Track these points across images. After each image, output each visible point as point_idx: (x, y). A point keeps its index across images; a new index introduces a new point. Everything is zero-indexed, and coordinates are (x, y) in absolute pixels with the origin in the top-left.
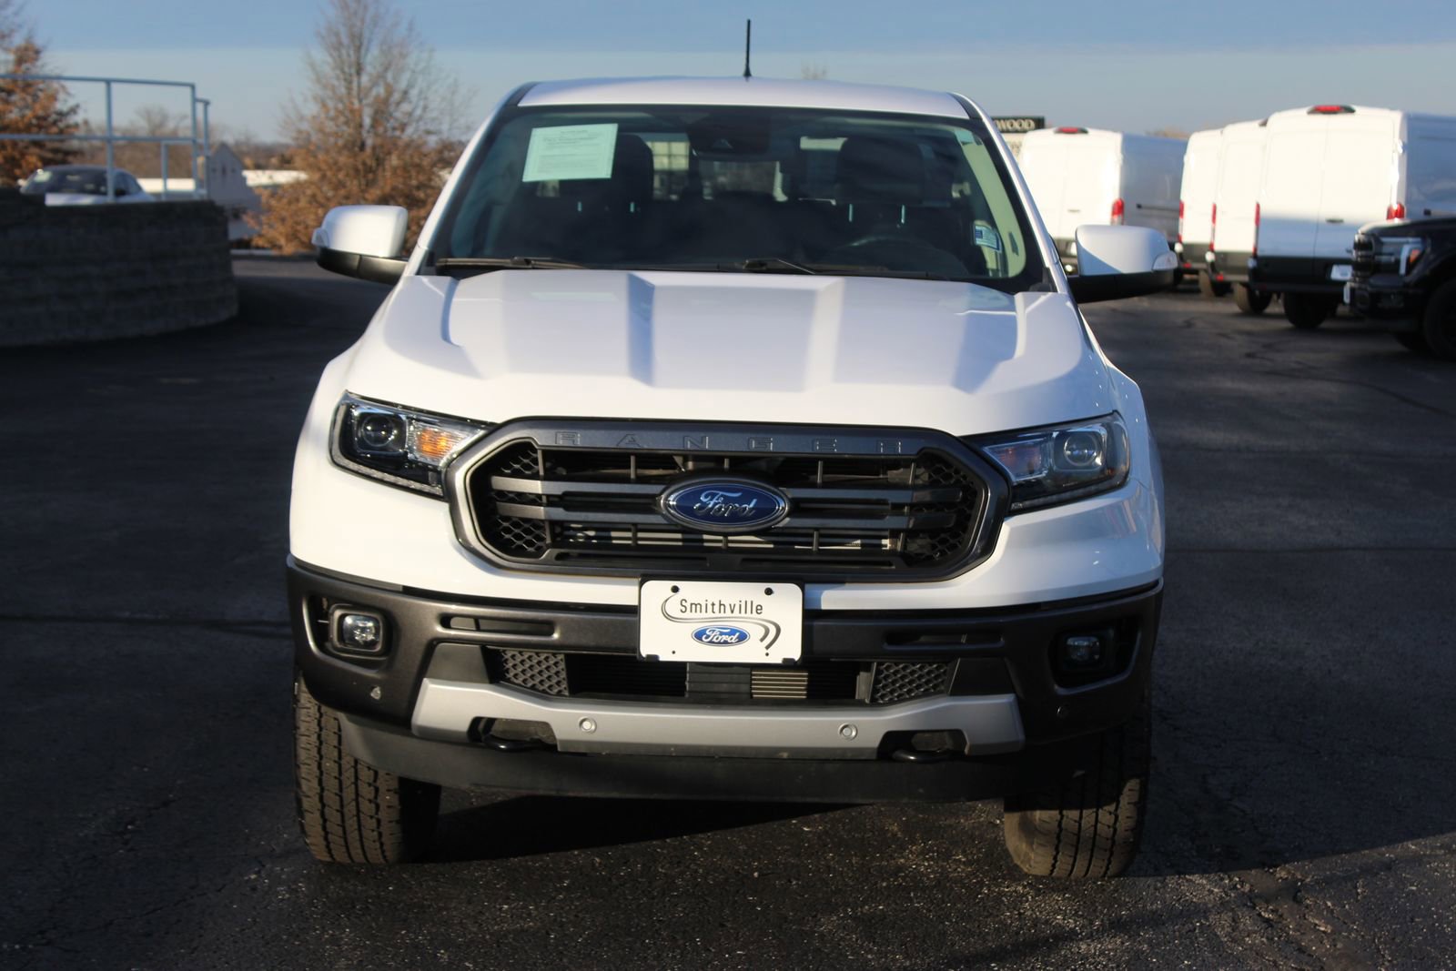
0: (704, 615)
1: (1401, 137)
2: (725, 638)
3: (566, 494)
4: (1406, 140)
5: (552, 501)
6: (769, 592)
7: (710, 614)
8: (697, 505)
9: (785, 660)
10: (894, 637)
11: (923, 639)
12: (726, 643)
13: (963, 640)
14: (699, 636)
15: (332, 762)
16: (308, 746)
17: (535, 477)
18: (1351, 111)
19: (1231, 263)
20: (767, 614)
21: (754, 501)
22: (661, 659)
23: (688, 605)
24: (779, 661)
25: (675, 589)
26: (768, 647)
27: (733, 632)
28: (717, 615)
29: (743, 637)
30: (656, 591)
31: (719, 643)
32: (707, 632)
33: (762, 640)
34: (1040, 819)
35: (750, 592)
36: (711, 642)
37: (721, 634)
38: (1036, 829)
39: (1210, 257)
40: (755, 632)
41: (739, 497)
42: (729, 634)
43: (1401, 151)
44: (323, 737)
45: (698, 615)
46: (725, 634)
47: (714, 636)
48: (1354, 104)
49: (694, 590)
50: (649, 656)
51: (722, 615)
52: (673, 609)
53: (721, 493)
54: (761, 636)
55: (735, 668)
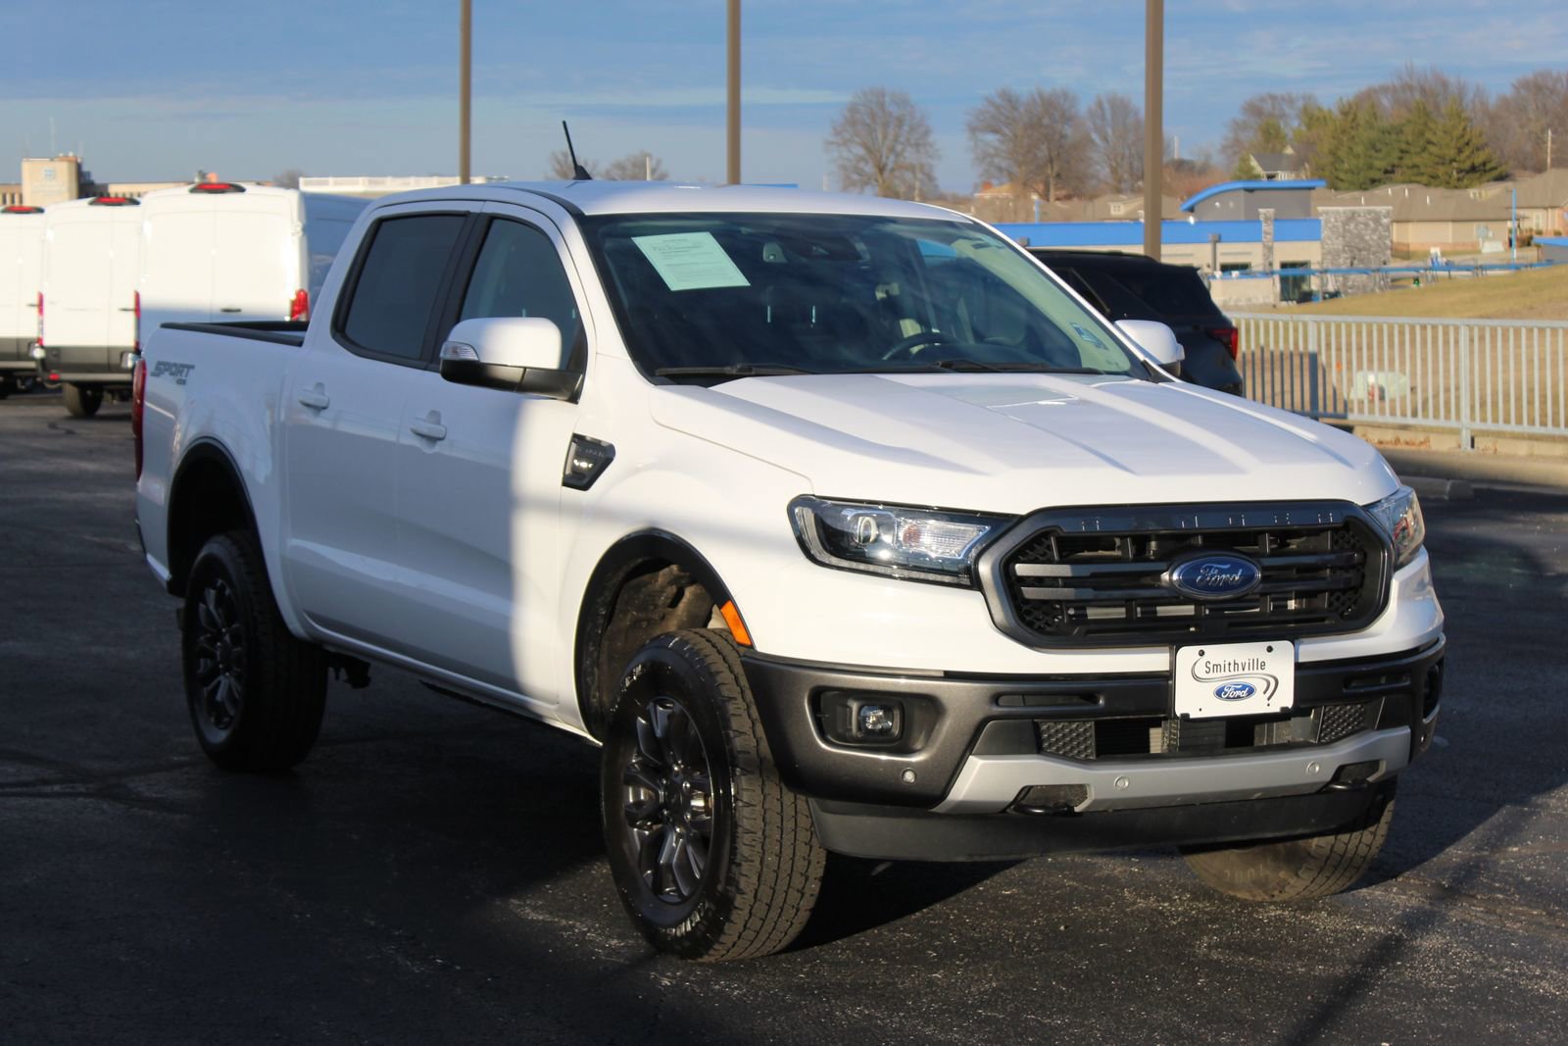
0: (1223, 674)
1: (300, 219)
2: (1238, 693)
3: (1094, 575)
4: (305, 222)
5: (1067, 582)
6: (1270, 649)
7: (1227, 673)
8: (1199, 578)
9: (1283, 709)
10: (1347, 681)
11: (1354, 684)
12: (1239, 697)
13: (1383, 681)
14: (1219, 693)
15: (774, 857)
16: (754, 843)
17: (1050, 561)
18: (241, 190)
19: (65, 359)
20: (1268, 670)
21: (1240, 571)
22: (1191, 717)
23: (1211, 666)
24: (1278, 710)
25: (1202, 653)
26: (1269, 699)
27: (1244, 687)
28: (1232, 673)
29: (1251, 691)
30: (1187, 654)
31: (1234, 698)
32: (1226, 690)
33: (1265, 693)
34: (1317, 845)
35: (1252, 651)
36: (1228, 698)
37: (1236, 690)
38: (1309, 854)
39: (38, 353)
40: (1259, 685)
41: (1228, 569)
42: (1241, 690)
43: (301, 234)
44: (767, 833)
45: (1219, 675)
46: (1238, 690)
47: (1230, 692)
48: (245, 181)
49: (1217, 653)
50: (1182, 715)
51: (1236, 673)
52: (1201, 671)
53: (1215, 566)
54: (1264, 690)
55: (1214, 723)
